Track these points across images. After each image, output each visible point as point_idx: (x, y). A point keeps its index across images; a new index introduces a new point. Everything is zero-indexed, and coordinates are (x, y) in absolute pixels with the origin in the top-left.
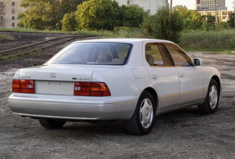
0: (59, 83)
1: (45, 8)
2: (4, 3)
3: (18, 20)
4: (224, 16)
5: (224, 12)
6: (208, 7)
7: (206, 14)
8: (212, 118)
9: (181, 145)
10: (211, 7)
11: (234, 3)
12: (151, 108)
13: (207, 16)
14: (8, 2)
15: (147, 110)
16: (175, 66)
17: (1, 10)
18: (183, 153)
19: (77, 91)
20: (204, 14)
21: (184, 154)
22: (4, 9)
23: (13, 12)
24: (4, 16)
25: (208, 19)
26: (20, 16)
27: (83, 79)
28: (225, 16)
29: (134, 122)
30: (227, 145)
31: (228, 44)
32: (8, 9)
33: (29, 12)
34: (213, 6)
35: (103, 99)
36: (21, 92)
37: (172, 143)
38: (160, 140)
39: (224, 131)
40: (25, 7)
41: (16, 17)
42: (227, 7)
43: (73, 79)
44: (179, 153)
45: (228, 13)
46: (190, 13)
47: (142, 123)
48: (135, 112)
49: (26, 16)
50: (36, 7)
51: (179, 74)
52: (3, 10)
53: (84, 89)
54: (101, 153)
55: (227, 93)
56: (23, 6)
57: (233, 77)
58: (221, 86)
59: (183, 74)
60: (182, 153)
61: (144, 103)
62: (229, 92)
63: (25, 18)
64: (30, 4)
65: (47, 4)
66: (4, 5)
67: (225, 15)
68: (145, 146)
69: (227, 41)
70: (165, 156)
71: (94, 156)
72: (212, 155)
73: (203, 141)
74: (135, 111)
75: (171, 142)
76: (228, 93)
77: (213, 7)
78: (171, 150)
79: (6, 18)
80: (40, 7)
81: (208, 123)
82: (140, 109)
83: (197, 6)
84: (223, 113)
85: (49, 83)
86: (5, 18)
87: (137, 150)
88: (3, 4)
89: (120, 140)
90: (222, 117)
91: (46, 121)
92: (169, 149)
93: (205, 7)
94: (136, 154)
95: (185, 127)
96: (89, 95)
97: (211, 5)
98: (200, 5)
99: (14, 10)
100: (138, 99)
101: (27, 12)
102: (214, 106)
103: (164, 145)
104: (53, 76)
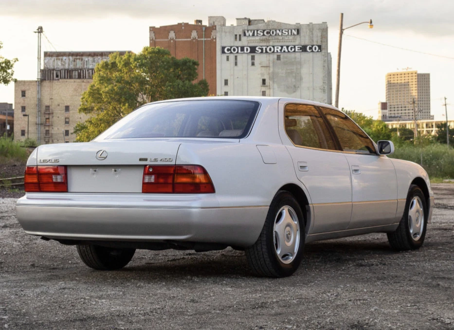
0: (113, 170)
1: (121, 114)
2: (50, 107)
3: (74, 135)
4: (428, 129)
5: (429, 122)
6: (401, 115)
7: (398, 126)
8: (414, 256)
9: (355, 289)
10: (406, 114)
11: (446, 105)
12: (296, 225)
13: (400, 130)
14: (59, 105)
15: (288, 228)
16: (342, 150)
17: (47, 119)
18: (360, 300)
19: (148, 183)
20: (394, 126)
21: (362, 301)
22: (51, 117)
23: (67, 123)
24: (50, 129)
25: (400, 134)
26: (78, 128)
27: (159, 160)
28: (431, 129)
29: (262, 249)
30: (447, 291)
31: (437, 168)
32: (58, 117)
33: (93, 122)
34: (410, 114)
35: (200, 199)
36: (40, 190)
37: (337, 287)
38: (312, 284)
39: (439, 271)
40: (86, 113)
41: (71, 130)
42: (433, 116)
43: (141, 160)
44: (350, 301)
45: (436, 124)
46: (370, 122)
47: (278, 252)
48: (263, 229)
49: (89, 128)
50: (105, 112)
51: (350, 166)
52: (50, 120)
53: (161, 180)
54: (193, 301)
55: (441, 224)
56: (82, 111)
57: (450, 206)
58: (430, 198)
59: (358, 166)
60: (357, 300)
61: (281, 215)
62: (444, 223)
63: (87, 132)
64: (95, 108)
65: (124, 108)
66: (51, 111)
67: (429, 127)
68: (283, 291)
69: (434, 163)
70: (323, 305)
71: (179, 304)
72: (418, 305)
73: (399, 284)
74: (263, 227)
75: (335, 287)
76: (443, 225)
77: (409, 116)
78: (336, 296)
79: (55, 132)
80: (112, 113)
81: (407, 262)
82: (273, 226)
83: (382, 113)
84: (435, 249)
85: (95, 171)
86: (53, 132)
87: (265, 296)
88: (49, 110)
89: (234, 283)
90: (434, 254)
91: (91, 253)
92: (331, 294)
93: (396, 115)
94: (263, 303)
95: (361, 268)
96: (171, 191)
97: (406, 111)
98: (387, 112)
99: (68, 118)
100: (269, 205)
101: (90, 122)
102: (418, 236)
103: (320, 289)
104: (102, 156)
